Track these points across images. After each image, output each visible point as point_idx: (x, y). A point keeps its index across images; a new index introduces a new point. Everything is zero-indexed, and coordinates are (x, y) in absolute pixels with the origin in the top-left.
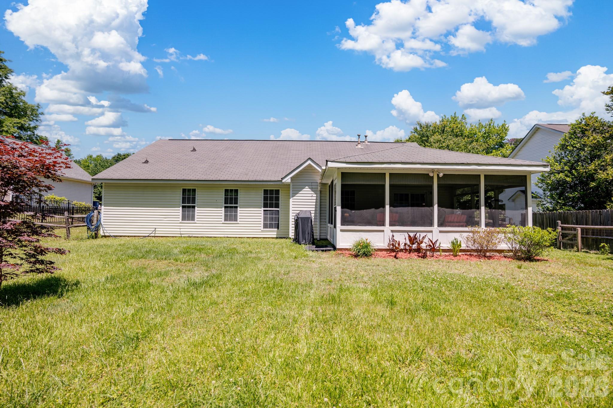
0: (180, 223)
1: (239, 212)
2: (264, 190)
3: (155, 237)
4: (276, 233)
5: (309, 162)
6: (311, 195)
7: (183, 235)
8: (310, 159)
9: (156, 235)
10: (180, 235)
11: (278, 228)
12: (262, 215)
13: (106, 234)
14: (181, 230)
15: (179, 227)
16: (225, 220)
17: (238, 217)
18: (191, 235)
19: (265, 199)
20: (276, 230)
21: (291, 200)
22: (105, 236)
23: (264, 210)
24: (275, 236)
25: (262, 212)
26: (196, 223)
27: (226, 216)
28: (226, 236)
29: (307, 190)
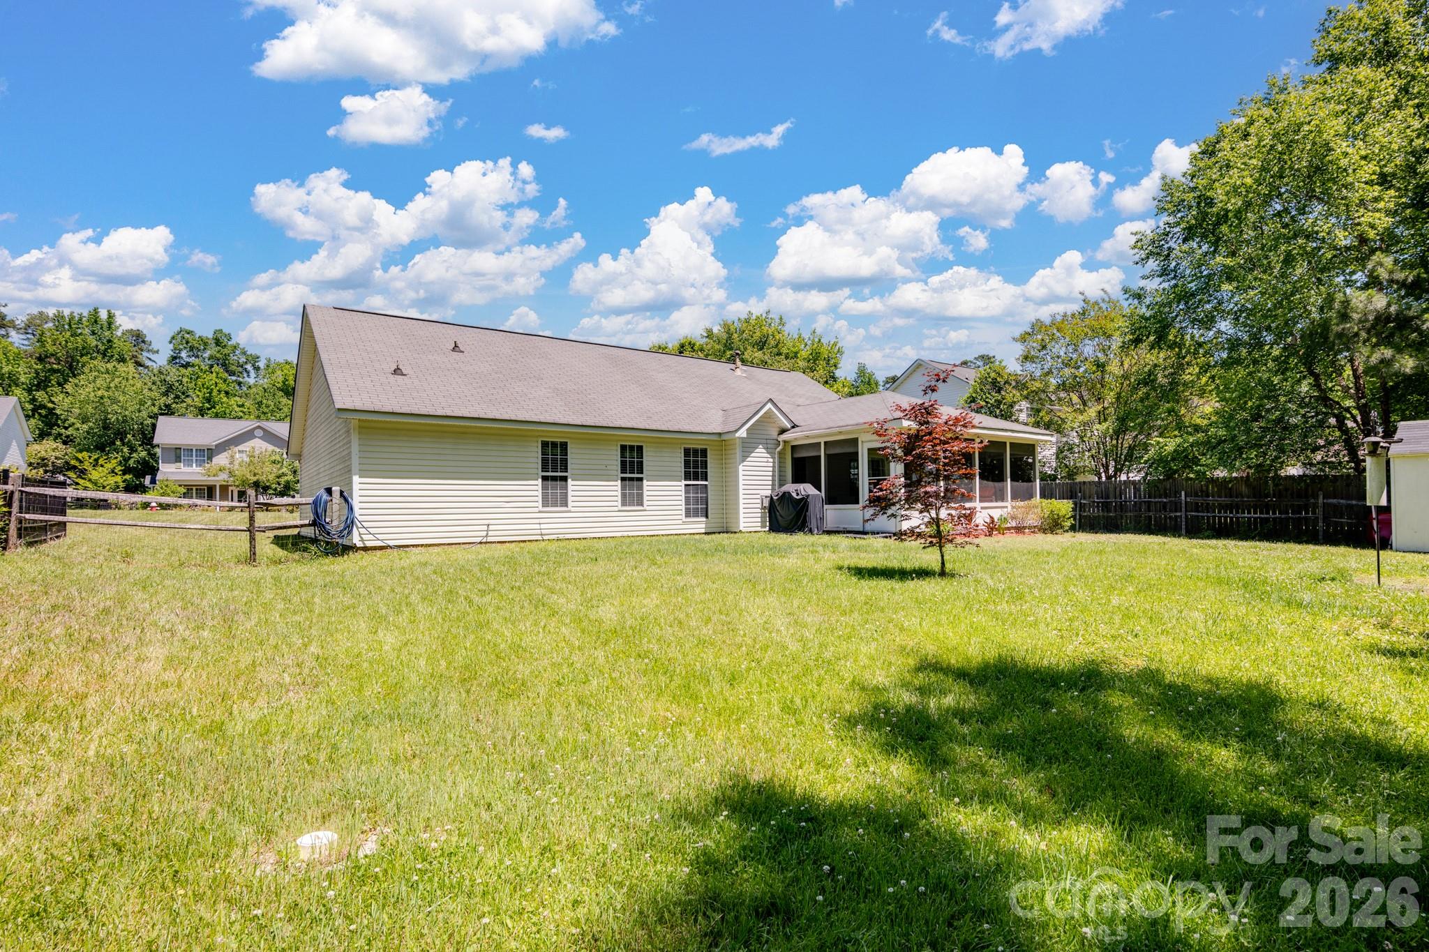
0: (540, 512)
1: (645, 488)
2: (685, 449)
3: (486, 543)
4: (704, 526)
5: (769, 406)
6: (765, 460)
7: (545, 538)
8: (771, 400)
9: (490, 539)
10: (539, 538)
11: (707, 517)
12: (683, 493)
13: (369, 544)
14: (543, 526)
15: (537, 521)
16: (624, 504)
17: (645, 498)
18: (561, 537)
19: (687, 464)
20: (704, 519)
21: (741, 468)
22: (365, 549)
23: (686, 485)
24: (703, 531)
25: (683, 488)
26: (570, 512)
27: (624, 496)
28: (625, 534)
29: (760, 452)
